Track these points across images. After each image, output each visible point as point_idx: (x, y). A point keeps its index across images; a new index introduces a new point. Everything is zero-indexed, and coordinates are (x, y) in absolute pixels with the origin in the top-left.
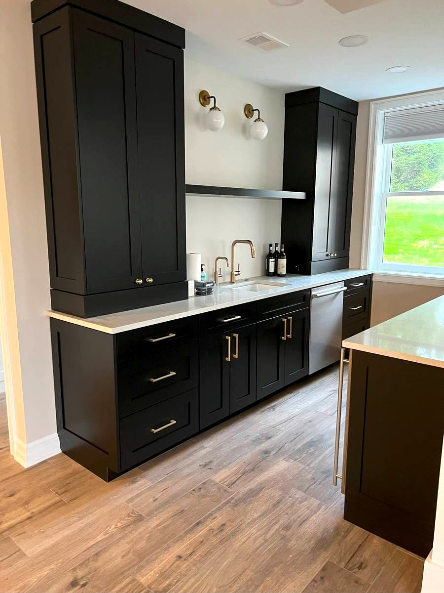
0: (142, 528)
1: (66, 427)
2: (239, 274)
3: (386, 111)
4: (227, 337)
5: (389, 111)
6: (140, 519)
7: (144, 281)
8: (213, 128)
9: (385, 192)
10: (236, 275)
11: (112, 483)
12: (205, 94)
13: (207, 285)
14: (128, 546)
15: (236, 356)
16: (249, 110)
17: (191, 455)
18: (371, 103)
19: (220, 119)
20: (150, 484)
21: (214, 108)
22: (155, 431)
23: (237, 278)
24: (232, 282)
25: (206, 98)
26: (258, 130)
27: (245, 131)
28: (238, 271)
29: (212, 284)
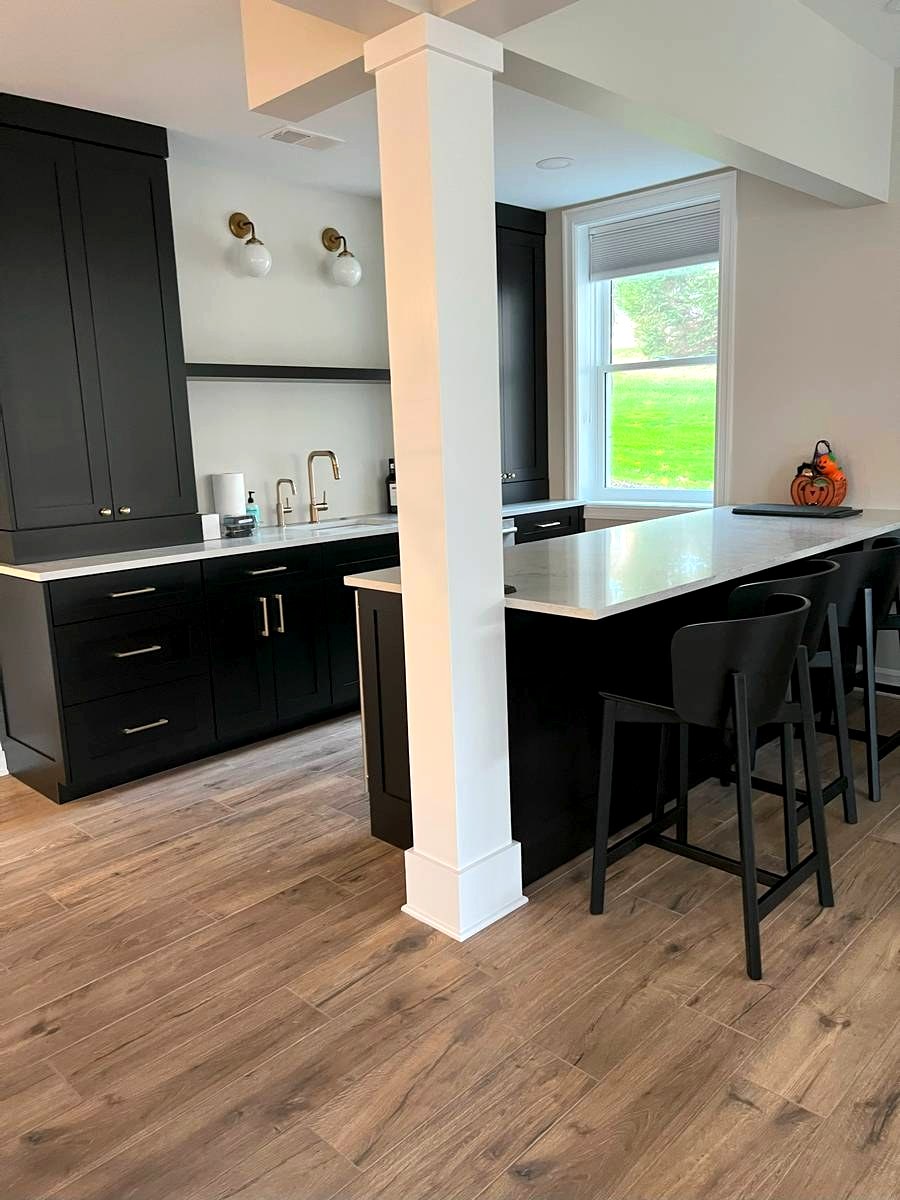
0: (83, 848)
1: (12, 735)
2: (325, 509)
3: (592, 225)
4: (261, 599)
5: (596, 224)
6: (86, 839)
7: (116, 512)
8: (252, 273)
9: (603, 364)
10: (319, 509)
11: (66, 805)
12: (237, 218)
13: (241, 522)
14: (53, 865)
15: (282, 629)
16: (331, 239)
17: (199, 774)
18: (563, 212)
19: (262, 258)
20: (120, 805)
21: (253, 241)
22: (128, 731)
23: (319, 515)
24: (312, 522)
25: (241, 224)
26: (344, 271)
27: (325, 271)
28: (324, 504)
29: (251, 520)
